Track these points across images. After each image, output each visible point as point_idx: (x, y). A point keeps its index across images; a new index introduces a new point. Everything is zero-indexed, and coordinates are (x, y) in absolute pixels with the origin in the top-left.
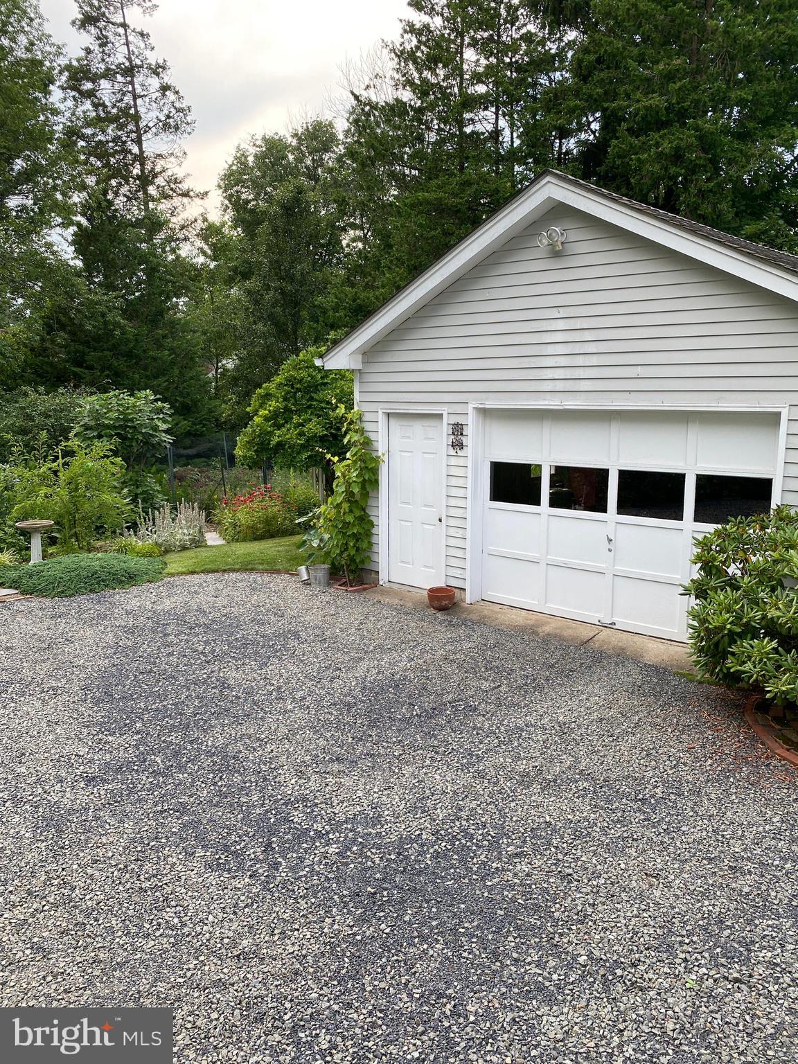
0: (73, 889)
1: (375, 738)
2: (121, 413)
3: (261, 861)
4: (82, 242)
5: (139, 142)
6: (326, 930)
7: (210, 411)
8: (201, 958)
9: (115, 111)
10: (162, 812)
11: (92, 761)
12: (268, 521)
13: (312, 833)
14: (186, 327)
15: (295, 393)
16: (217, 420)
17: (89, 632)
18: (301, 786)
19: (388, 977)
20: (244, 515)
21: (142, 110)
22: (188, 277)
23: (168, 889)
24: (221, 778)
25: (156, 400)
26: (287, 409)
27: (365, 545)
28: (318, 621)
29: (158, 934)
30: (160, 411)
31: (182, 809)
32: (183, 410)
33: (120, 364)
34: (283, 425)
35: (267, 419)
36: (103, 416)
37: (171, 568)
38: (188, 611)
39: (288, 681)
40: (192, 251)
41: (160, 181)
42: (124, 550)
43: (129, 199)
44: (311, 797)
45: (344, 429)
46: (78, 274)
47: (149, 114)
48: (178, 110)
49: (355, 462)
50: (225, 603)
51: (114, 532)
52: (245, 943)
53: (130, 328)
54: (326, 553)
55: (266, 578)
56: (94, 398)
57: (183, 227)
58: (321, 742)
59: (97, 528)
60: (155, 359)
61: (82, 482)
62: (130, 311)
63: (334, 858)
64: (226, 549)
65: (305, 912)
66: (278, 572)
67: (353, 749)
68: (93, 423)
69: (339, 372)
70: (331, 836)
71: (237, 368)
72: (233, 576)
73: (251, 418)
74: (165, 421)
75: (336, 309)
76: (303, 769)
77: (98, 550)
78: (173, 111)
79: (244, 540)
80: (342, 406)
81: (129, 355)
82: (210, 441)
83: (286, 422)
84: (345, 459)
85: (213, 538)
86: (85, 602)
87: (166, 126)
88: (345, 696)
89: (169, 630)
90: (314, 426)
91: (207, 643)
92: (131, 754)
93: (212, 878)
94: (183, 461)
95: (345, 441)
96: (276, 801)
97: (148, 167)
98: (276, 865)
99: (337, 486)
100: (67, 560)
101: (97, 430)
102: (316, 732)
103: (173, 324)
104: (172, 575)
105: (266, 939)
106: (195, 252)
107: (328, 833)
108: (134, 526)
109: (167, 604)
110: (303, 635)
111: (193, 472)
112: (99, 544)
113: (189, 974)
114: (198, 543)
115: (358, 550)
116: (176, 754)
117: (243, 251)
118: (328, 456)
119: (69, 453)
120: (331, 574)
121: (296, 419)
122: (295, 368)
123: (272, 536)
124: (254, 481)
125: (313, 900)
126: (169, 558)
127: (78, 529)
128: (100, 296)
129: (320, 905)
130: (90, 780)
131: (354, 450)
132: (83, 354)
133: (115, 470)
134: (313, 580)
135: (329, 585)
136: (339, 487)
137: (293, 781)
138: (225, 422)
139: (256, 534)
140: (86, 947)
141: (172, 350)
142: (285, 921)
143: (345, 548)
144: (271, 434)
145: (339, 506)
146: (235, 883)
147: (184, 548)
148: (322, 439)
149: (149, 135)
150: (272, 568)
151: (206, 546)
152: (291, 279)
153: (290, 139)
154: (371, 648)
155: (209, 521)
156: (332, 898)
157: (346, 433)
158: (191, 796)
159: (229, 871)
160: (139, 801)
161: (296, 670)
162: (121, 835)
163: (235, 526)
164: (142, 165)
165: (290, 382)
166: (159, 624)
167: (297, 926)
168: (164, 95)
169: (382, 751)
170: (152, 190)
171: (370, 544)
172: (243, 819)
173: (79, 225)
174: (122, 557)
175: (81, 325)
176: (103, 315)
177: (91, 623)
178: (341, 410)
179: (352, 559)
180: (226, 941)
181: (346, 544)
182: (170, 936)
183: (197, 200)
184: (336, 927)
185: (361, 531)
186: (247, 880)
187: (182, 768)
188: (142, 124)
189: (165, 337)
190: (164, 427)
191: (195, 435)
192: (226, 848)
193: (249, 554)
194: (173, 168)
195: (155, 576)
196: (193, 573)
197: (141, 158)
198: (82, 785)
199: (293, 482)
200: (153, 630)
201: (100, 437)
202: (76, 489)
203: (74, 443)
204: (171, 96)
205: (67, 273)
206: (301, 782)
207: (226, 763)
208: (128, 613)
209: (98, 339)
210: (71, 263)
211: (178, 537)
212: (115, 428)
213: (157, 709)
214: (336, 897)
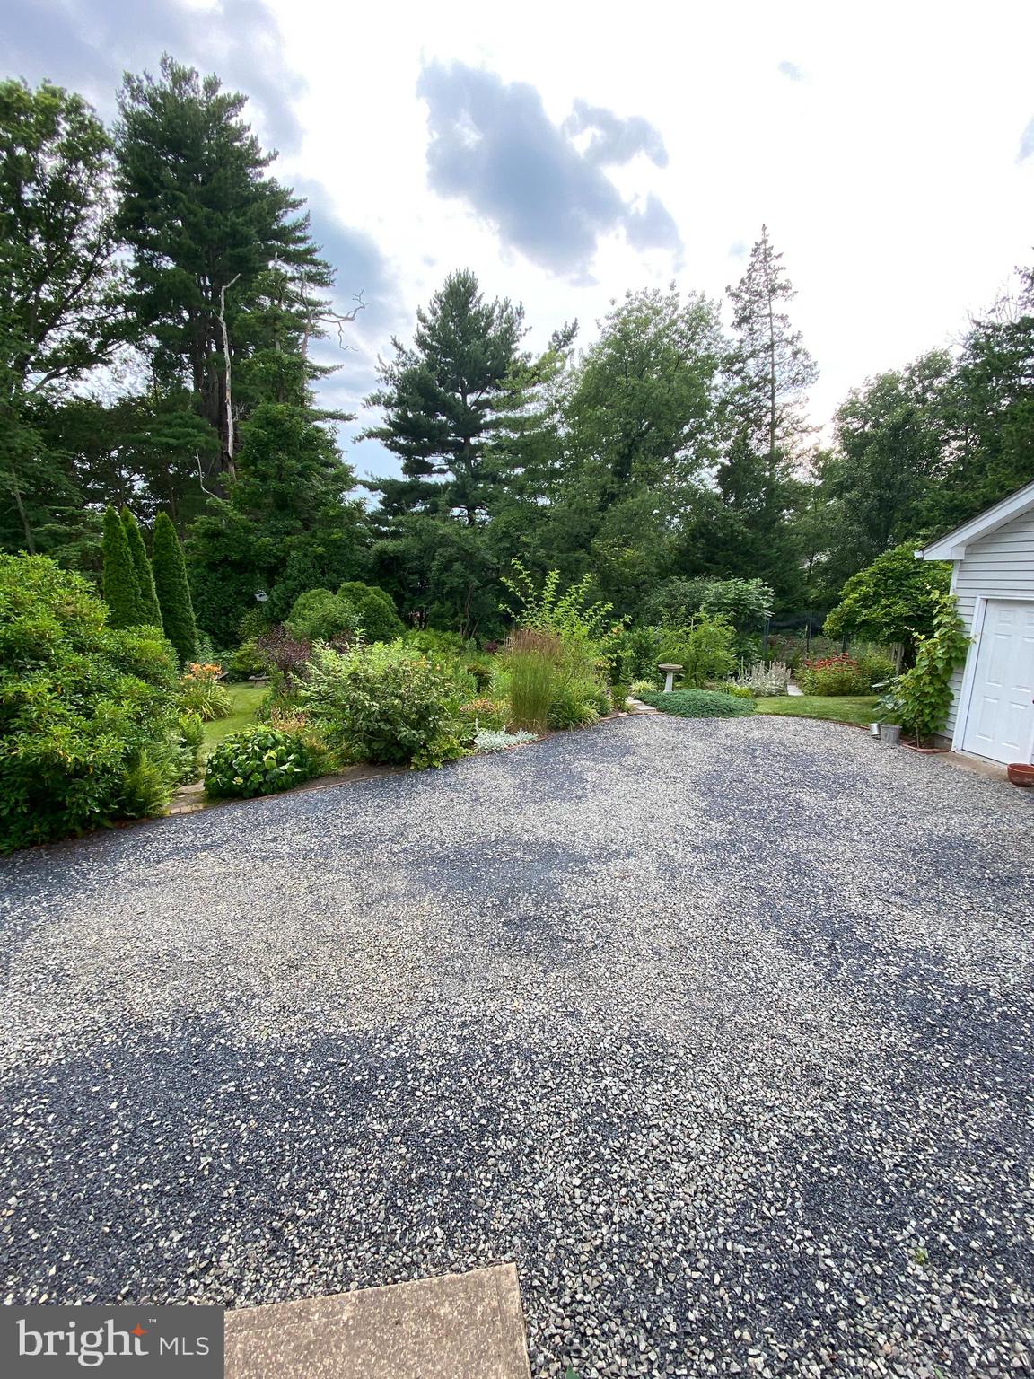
0: (680, 920)
1: (941, 888)
2: (737, 594)
3: (826, 956)
4: (724, 476)
5: (772, 398)
6: (882, 1037)
7: (802, 594)
8: (771, 1012)
9: (756, 379)
10: (746, 888)
11: (697, 834)
12: (842, 683)
13: (873, 949)
14: (792, 531)
15: (886, 580)
16: (805, 601)
17: (700, 744)
18: (864, 906)
19: (944, 1107)
20: (821, 676)
21: (777, 374)
22: (798, 494)
23: (749, 949)
24: (793, 877)
25: (763, 586)
26: (876, 593)
27: (941, 715)
28: (886, 770)
29: (738, 978)
30: (765, 593)
31: (761, 891)
32: (781, 593)
33: (738, 560)
34: (870, 607)
35: (856, 601)
36: (723, 596)
37: (761, 708)
38: (772, 742)
39: (855, 815)
40: (803, 475)
41: (785, 424)
42: (727, 691)
43: (760, 441)
44: (873, 917)
45: (935, 612)
46: (718, 498)
47: (782, 376)
48: (806, 367)
49: (942, 641)
50: (802, 741)
51: (721, 677)
52: (808, 1016)
53: (750, 534)
54: (898, 715)
55: (839, 728)
56: (719, 584)
57: (799, 456)
58: (885, 875)
59: (709, 673)
60: (764, 556)
61: (705, 641)
62: (751, 522)
63: (895, 978)
64: (804, 699)
65: (863, 1014)
66: (850, 724)
67: (918, 890)
68: (715, 601)
69: (933, 563)
70: (891, 958)
71: (829, 562)
72: (810, 722)
73: (842, 601)
74: (768, 601)
75: (931, 510)
76: (867, 892)
77: (707, 688)
78: (802, 368)
79: (820, 694)
80: (937, 592)
81: (746, 553)
82: (799, 617)
83: (874, 604)
84: (932, 637)
85: (793, 690)
86: (697, 722)
87: (795, 381)
88: (911, 841)
89: (757, 754)
90: (901, 608)
91: (786, 770)
92: (724, 837)
93: (783, 953)
94: (775, 630)
95: (935, 622)
96: (841, 911)
97: (777, 415)
98: (839, 964)
99: (920, 660)
100: (689, 693)
101: (719, 606)
102: (880, 865)
103: (782, 529)
104: (761, 714)
105: (827, 1021)
106: (807, 474)
107: (888, 954)
108: (736, 675)
109: (756, 734)
110: (871, 781)
111: (782, 639)
112: (709, 684)
113: (760, 1020)
114: (781, 692)
115: (933, 717)
116: (758, 848)
117: (850, 469)
118: (916, 634)
119: (698, 621)
120: (901, 734)
121: (884, 601)
122: (889, 560)
123: (844, 694)
124: (833, 649)
125: (872, 1007)
126: (758, 700)
127: (697, 673)
128: (732, 512)
129: (877, 1014)
130: (695, 848)
131: (943, 630)
132: (713, 553)
133: (728, 634)
134: (882, 736)
135: (898, 742)
136: (922, 663)
137: (857, 899)
138: (812, 603)
139: (829, 691)
140: (687, 965)
141: (779, 549)
142: (844, 1013)
143: (921, 713)
144: (858, 613)
145: (919, 677)
146: (802, 964)
147: (771, 695)
148: (908, 620)
149: (781, 391)
150: (845, 722)
151: (788, 695)
152: (890, 486)
153: (903, 372)
154: (940, 806)
155: (792, 677)
156: (890, 1013)
157: (936, 616)
158: (769, 883)
159: (797, 952)
160: (730, 874)
161: (863, 808)
162: (715, 894)
163: (813, 683)
164: (773, 414)
165: (883, 571)
166: (750, 749)
167: (855, 1023)
168: (795, 358)
169: (948, 900)
170: (778, 432)
171: (947, 714)
172: (811, 915)
173: (722, 465)
174: (726, 695)
175: (715, 534)
176: (732, 526)
177: (700, 737)
178: (935, 595)
179: (926, 725)
180: (792, 1007)
181: (922, 711)
182: (748, 984)
183: (814, 434)
184: (892, 1039)
185: (940, 702)
186: (812, 966)
187: (762, 860)
188: (775, 385)
189: (775, 539)
190: (767, 605)
191: (788, 612)
192: (795, 934)
193: (825, 707)
194: (797, 412)
195: (748, 713)
196: (777, 714)
197: (773, 410)
198: (690, 849)
199: (870, 652)
200: (745, 752)
201: (719, 611)
202: (700, 646)
203: (702, 614)
204: (800, 356)
205: (711, 497)
206: (864, 902)
207: (798, 867)
208: (727, 736)
209: (725, 543)
210: (714, 491)
211: (768, 686)
212: (731, 605)
213: (745, 811)
214: (893, 1013)
